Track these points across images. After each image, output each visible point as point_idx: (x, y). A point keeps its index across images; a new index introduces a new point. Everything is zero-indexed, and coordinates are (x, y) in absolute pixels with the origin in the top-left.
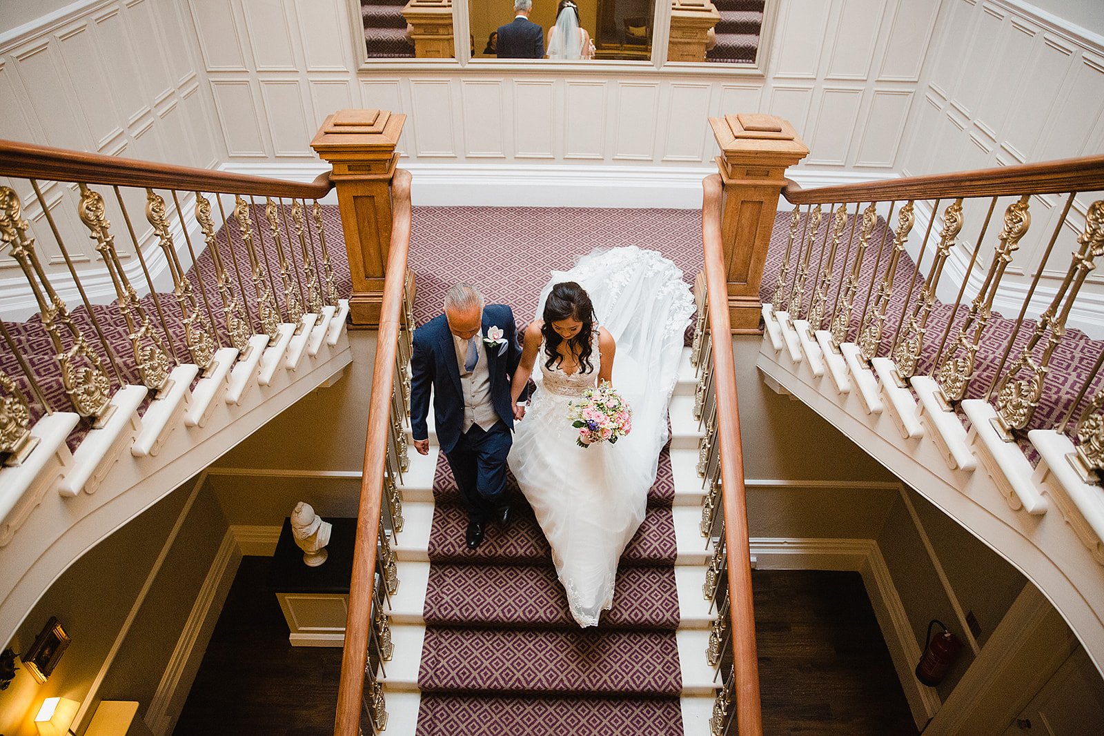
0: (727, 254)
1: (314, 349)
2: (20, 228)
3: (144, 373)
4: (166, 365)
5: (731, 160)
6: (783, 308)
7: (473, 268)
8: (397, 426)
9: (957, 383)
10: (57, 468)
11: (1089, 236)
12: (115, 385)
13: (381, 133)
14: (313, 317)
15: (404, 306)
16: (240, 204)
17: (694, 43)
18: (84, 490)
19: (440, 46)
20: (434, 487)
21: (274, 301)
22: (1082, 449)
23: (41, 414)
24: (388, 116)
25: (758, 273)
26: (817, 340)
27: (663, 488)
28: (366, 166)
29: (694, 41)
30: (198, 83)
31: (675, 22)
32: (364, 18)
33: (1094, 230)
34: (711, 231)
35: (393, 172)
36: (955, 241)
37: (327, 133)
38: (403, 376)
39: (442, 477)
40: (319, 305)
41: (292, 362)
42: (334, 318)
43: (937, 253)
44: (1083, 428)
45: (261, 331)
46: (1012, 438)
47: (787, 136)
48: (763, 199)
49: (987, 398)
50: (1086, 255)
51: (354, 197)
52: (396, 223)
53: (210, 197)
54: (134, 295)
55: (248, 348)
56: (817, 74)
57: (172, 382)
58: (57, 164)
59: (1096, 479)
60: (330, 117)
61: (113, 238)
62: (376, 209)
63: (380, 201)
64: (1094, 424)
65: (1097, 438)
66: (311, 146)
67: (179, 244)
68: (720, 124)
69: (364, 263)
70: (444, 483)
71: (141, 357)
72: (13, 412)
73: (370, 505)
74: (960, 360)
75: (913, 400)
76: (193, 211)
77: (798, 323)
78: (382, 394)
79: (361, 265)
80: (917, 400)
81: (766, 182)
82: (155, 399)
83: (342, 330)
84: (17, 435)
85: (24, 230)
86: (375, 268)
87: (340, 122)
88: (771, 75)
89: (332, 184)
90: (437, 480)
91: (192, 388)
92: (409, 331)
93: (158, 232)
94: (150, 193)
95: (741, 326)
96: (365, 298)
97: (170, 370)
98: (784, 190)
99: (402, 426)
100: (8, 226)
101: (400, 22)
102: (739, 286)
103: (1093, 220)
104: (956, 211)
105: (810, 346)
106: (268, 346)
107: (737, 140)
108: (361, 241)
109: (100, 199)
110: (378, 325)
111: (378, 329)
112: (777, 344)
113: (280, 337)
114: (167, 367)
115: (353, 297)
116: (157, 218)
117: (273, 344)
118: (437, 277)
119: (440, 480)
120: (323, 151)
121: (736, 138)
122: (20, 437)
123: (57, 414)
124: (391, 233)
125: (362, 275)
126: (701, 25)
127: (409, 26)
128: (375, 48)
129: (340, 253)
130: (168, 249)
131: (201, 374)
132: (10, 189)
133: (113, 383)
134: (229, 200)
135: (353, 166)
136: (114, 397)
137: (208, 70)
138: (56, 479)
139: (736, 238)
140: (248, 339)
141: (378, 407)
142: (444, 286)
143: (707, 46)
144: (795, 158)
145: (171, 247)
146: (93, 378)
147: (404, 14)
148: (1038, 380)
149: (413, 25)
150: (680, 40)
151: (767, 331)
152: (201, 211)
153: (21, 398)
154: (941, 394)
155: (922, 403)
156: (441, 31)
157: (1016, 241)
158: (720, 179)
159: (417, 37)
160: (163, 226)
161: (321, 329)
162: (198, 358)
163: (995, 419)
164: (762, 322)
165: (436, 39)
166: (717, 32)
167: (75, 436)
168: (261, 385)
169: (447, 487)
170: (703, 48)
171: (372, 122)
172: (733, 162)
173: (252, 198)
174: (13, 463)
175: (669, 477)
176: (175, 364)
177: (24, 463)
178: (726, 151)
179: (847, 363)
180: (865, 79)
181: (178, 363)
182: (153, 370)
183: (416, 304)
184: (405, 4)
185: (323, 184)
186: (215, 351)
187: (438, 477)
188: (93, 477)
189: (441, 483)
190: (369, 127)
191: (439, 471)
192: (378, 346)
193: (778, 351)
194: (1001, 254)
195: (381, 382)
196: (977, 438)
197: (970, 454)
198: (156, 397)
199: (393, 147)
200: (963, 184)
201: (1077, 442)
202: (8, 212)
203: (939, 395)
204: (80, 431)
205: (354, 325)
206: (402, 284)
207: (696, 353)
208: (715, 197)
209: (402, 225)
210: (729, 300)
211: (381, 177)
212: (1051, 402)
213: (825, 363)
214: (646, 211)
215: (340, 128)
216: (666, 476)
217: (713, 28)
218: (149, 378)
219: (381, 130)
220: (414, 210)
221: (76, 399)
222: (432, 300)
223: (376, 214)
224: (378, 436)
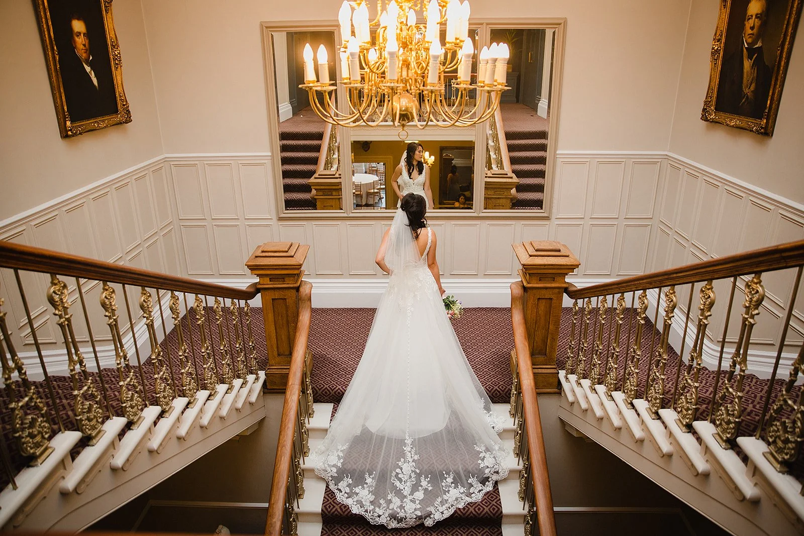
0: (530, 335)
1: (239, 405)
2: (66, 307)
3: (126, 410)
4: (140, 406)
5: (528, 270)
6: (572, 373)
7: (353, 350)
8: (296, 462)
9: (689, 411)
10: (61, 471)
11: (748, 302)
12: (105, 416)
13: (293, 257)
14: (240, 381)
15: (304, 375)
16: (198, 300)
17: (503, 198)
18: (76, 490)
19: (333, 203)
20: (322, 510)
21: (214, 368)
22: (772, 448)
23: (57, 431)
24: (297, 246)
25: (553, 349)
26: (597, 393)
27: (494, 509)
28: (282, 278)
29: (502, 197)
30: (172, 227)
31: (488, 185)
32: (284, 185)
33: (751, 298)
34: (517, 318)
35: (299, 282)
36: (674, 314)
37: (256, 257)
38: (302, 425)
39: (329, 502)
40: (245, 373)
41: (224, 412)
42: (255, 383)
43: (665, 323)
44: (770, 432)
45: (205, 388)
46: (729, 447)
47: (565, 254)
48: (552, 297)
49: (709, 420)
50: (750, 315)
51: (272, 299)
52: (301, 317)
53: (180, 295)
54: (126, 355)
55: (195, 399)
56: (585, 215)
57: (143, 418)
58: (93, 269)
59: (786, 469)
60: (259, 247)
61: (118, 317)
62: (287, 308)
63: (290, 302)
64: (776, 429)
65: (780, 439)
66: (246, 265)
67: (157, 324)
68: (519, 248)
69: (277, 345)
70: (330, 507)
71: (125, 398)
72: (42, 428)
73: (274, 520)
74: (688, 395)
75: (663, 428)
76: (168, 302)
77: (583, 381)
78: (287, 437)
79: (275, 346)
80: (666, 428)
81: (553, 285)
82: (130, 429)
83: (260, 391)
84: (41, 444)
85: (68, 308)
86: (285, 348)
87: (265, 250)
88: (553, 216)
89: (258, 291)
90: (325, 505)
91: (155, 423)
92: (307, 393)
93: (145, 315)
94: (143, 290)
95: (544, 387)
96: (276, 369)
97: (142, 410)
98: (566, 290)
99: (300, 463)
100: (59, 305)
101: (307, 188)
102: (541, 358)
103: (748, 292)
104: (672, 294)
105: (592, 397)
106: (208, 399)
107: (531, 258)
108: (276, 329)
109: (113, 292)
110: (285, 389)
111: (285, 393)
112: (571, 398)
113: (216, 393)
114: (141, 407)
115: (268, 369)
116: (146, 306)
117: (212, 398)
118: (328, 356)
119: (327, 505)
120: (253, 268)
121: (531, 256)
122: (42, 446)
123: (68, 433)
124: (297, 324)
125: (276, 353)
126: (506, 187)
127: (313, 190)
128: (290, 204)
129: (260, 340)
130: (150, 327)
131: (161, 415)
132: (64, 283)
133: (105, 415)
134: (191, 297)
135: (273, 278)
136: (104, 424)
137: (180, 218)
138: (60, 479)
139: (536, 324)
140: (195, 393)
141: (284, 446)
142: (333, 362)
143: (512, 199)
144: (572, 268)
145: (152, 325)
146: (94, 409)
147: (310, 183)
148: (737, 402)
149: (316, 189)
150: (493, 196)
151: (564, 390)
152: (173, 304)
153: (47, 419)
154: (680, 420)
155: (669, 429)
156: (334, 193)
157: (709, 309)
158: (522, 284)
159: (317, 197)
160: (149, 311)
161: (245, 391)
162: (161, 403)
163: (716, 434)
164: (559, 383)
165: (331, 199)
166: (517, 191)
167: (75, 450)
168: (202, 427)
169: (332, 509)
170: (509, 201)
171: (287, 250)
172: (530, 272)
173: (205, 297)
174: (35, 464)
175: (498, 501)
176: (146, 406)
177: (42, 465)
178: (524, 265)
179: (618, 407)
180: (617, 217)
181: (148, 405)
182: (132, 408)
183: (313, 375)
184: (310, 177)
185: (252, 290)
186: (173, 399)
187: (326, 502)
188: (83, 481)
189: (327, 507)
190: (285, 253)
191: (326, 498)
192: (285, 402)
193: (572, 404)
194: (701, 319)
195: (286, 428)
196: (707, 450)
197: (704, 462)
198: (131, 428)
199: (301, 265)
200: (672, 276)
201: (769, 444)
202: (60, 297)
203: (679, 421)
204: (79, 447)
205: (268, 389)
206: (303, 359)
207: (513, 407)
208: (519, 296)
209: (305, 318)
210: (534, 368)
211: (292, 286)
212: (755, 421)
213: (603, 408)
214: (475, 309)
215: (265, 254)
216: (495, 500)
217: (514, 189)
218: (128, 413)
219: (293, 254)
220: (314, 311)
221: (81, 423)
222: (324, 372)
223: (287, 311)
224: (282, 468)
